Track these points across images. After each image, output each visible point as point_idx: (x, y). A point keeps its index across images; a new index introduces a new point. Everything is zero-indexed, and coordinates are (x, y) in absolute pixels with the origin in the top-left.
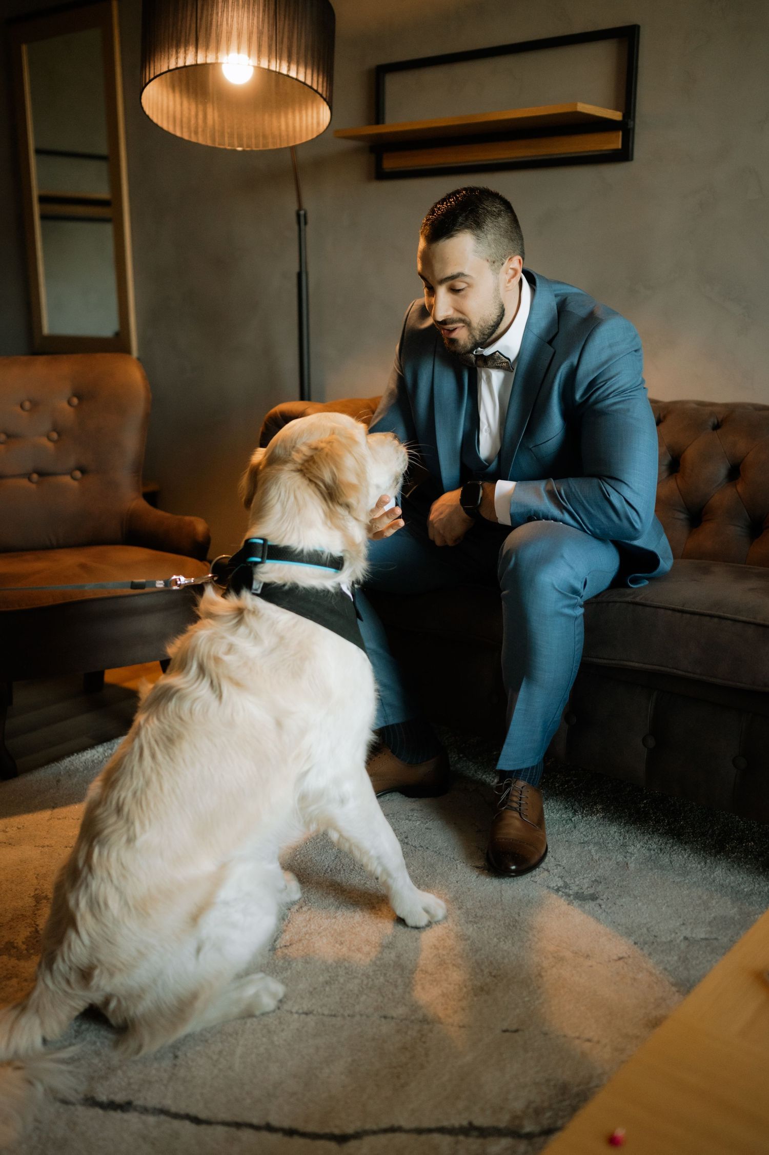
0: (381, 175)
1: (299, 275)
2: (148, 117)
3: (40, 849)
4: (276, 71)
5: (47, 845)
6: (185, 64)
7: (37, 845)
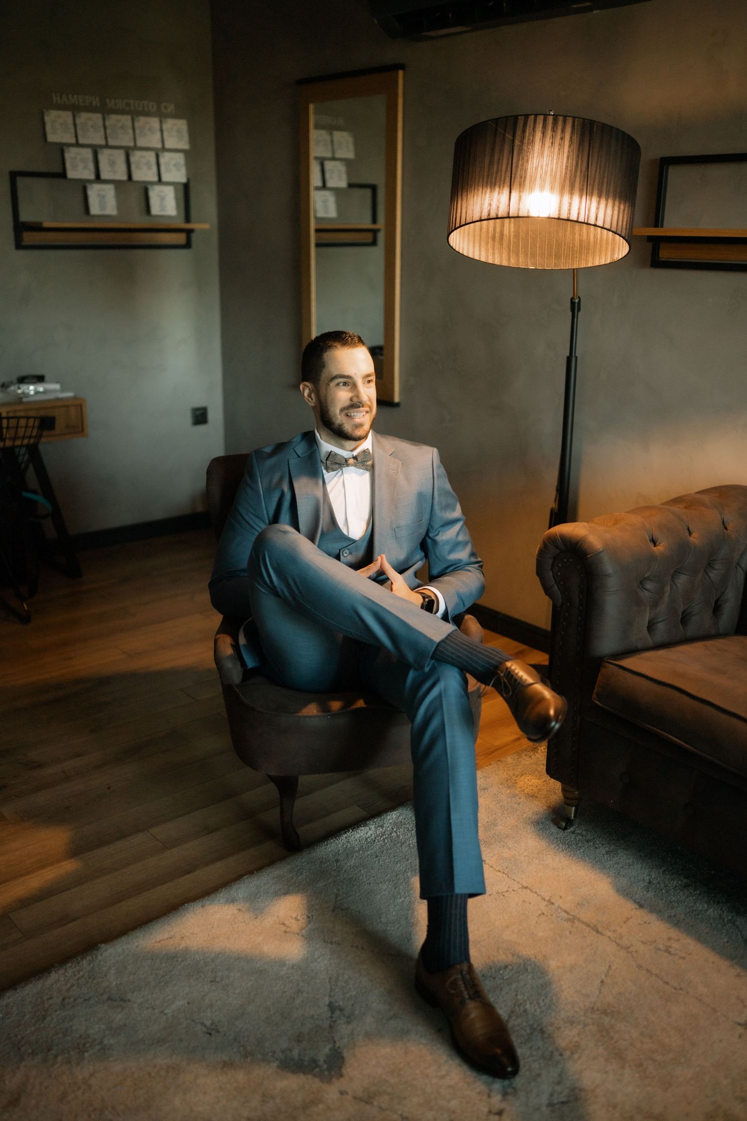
0: (656, 263)
1: (569, 359)
2: (452, 247)
3: (329, 945)
4: (584, 223)
5: (335, 942)
6: (497, 215)
7: (326, 941)
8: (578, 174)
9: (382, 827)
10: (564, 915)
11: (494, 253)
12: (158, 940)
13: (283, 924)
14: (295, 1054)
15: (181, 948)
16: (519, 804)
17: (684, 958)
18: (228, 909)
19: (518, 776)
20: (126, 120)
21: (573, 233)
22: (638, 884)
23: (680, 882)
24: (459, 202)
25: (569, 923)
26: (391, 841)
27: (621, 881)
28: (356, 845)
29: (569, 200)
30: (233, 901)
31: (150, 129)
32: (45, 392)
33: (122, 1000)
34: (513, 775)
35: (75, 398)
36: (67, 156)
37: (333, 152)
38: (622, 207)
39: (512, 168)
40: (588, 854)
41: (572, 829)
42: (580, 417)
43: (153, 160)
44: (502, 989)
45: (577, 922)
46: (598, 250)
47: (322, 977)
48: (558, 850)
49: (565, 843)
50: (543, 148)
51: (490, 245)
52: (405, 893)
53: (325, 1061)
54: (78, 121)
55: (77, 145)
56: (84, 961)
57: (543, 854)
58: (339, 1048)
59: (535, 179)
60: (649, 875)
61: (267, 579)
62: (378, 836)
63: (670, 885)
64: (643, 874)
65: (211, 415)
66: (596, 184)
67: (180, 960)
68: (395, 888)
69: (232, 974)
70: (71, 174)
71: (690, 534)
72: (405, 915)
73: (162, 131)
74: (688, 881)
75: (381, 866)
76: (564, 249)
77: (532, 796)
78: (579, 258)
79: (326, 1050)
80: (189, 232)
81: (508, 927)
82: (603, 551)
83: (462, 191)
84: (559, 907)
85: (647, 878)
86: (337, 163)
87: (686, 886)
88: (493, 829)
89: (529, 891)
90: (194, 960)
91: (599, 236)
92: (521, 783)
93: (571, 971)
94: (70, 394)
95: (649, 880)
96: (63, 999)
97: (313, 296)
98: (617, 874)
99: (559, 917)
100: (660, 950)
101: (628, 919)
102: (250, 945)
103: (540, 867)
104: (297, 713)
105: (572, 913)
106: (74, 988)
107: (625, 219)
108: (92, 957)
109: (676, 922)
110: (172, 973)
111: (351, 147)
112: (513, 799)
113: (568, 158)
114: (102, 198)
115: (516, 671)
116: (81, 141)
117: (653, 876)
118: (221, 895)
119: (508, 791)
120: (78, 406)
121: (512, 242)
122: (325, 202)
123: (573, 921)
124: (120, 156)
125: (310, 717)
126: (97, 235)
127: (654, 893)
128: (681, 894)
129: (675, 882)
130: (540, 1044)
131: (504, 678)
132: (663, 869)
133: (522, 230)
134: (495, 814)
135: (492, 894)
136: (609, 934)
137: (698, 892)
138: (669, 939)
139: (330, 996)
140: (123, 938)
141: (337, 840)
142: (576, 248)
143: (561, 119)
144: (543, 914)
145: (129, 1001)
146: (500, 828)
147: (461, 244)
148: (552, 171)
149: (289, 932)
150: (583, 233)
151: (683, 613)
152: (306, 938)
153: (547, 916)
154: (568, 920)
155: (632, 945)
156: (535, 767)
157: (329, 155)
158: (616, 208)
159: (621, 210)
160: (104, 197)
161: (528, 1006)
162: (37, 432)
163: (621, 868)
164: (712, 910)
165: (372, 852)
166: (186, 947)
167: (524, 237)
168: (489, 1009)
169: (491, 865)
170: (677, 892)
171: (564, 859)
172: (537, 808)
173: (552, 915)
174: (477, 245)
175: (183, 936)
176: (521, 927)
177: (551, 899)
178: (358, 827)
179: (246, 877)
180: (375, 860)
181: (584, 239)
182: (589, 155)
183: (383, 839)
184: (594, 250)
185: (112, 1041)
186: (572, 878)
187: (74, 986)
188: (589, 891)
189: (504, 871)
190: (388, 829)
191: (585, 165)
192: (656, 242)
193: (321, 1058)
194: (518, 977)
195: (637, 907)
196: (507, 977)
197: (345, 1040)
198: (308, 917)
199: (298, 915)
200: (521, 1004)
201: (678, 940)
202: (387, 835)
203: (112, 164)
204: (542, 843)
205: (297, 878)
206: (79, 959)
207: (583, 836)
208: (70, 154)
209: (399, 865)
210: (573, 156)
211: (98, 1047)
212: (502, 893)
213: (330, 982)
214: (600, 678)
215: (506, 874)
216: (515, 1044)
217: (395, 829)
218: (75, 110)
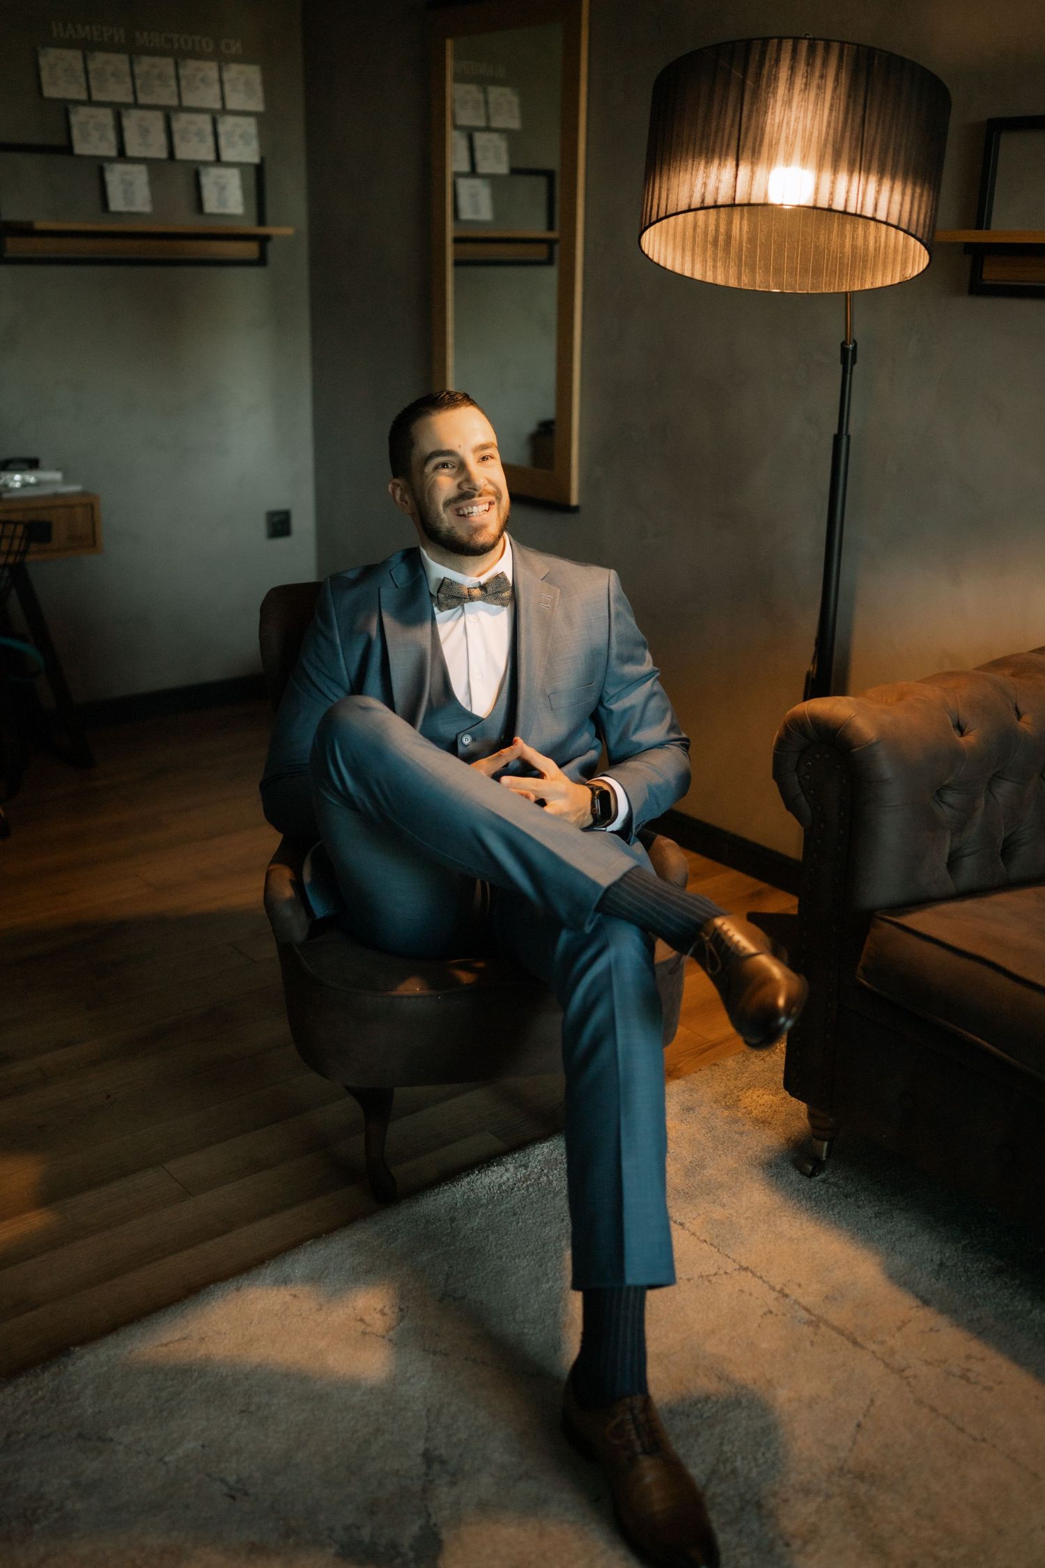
0: (978, 288)
1: (837, 439)
2: (647, 256)
3: (431, 1356)
4: (855, 215)
5: (441, 1351)
6: (716, 202)
7: (427, 1349)
8: (848, 135)
9: (526, 1167)
10: (803, 1314)
11: (715, 267)
12: (164, 1341)
13: (362, 1320)
14: (366, 1533)
15: (199, 1356)
16: (741, 1134)
17: (989, 1389)
18: (276, 1295)
19: (742, 1090)
20: (167, 64)
21: (842, 235)
22: (923, 1266)
23: (989, 1266)
24: (657, 181)
25: (811, 1329)
26: (539, 1190)
27: (895, 1261)
28: (484, 1195)
29: (832, 177)
30: (285, 1281)
31: (203, 80)
32: (38, 484)
33: (99, 1438)
34: (736, 1087)
35: (83, 494)
36: (74, 119)
37: (488, 118)
38: (918, 190)
39: (740, 125)
40: (846, 1216)
41: (823, 1176)
42: (854, 531)
43: (208, 128)
44: (698, 1435)
45: (823, 1328)
46: (881, 262)
47: (416, 1408)
48: (799, 1209)
49: (810, 1197)
50: (791, 92)
51: (709, 253)
52: (555, 1273)
53: (412, 1548)
54: (91, 66)
55: (90, 102)
56: (46, 1374)
57: (775, 1215)
58: (435, 1525)
59: (777, 143)
60: (941, 1252)
61: (338, 783)
62: (519, 1181)
63: (973, 1270)
64: (932, 1250)
65: (296, 524)
66: (876, 152)
67: (196, 1374)
68: (541, 1266)
69: (275, 1401)
70: (80, 148)
71: (1019, 716)
72: (552, 1310)
73: (221, 82)
74: (1002, 1263)
75: (521, 1230)
76: (828, 260)
77: (763, 1122)
78: (851, 275)
79: (415, 1529)
80: (263, 240)
81: (713, 1332)
82: (878, 743)
83: (661, 163)
84: (796, 1302)
85: (937, 1258)
86: (495, 137)
87: (999, 1271)
88: (700, 1173)
89: (750, 1274)
90: (217, 1375)
91: (883, 240)
92: (747, 1101)
93: (811, 1407)
94: (75, 488)
95: (941, 1260)
96: (9, 1436)
97: (450, 340)
98: (890, 1250)
99: (796, 1317)
100: (954, 1376)
101: (904, 1323)
102: (306, 1353)
103: (769, 1236)
104: (392, 990)
105: (816, 1312)
106: (28, 1417)
107: (923, 211)
108: (59, 1367)
109: (981, 1329)
110: (182, 1396)
111: (516, 112)
112: (733, 1126)
113: (831, 110)
114: (128, 185)
115: (730, 933)
116: (97, 96)
117: (947, 1255)
118: (268, 1272)
119: (726, 1113)
120: (88, 505)
121: (744, 249)
122: (474, 196)
123: (817, 1326)
124: (155, 121)
125: (409, 997)
126: (120, 244)
127: (947, 1282)
128: (990, 1284)
129: (981, 1265)
130: (755, 1526)
131: (710, 944)
132: (964, 1243)
133: (761, 230)
134: (704, 1150)
135: (693, 1279)
136: (874, 1347)
137: (1017, 1282)
138: (968, 1357)
139: (427, 1439)
140: (109, 1338)
141: (455, 1186)
142: (846, 261)
143: (821, 44)
144: (771, 1312)
145: (111, 1440)
146: (710, 1171)
147: (663, 250)
148: (804, 130)
149: (369, 1333)
150: (857, 235)
151: (1006, 840)
152: (396, 1344)
153: (777, 1315)
154: (809, 1323)
155: (910, 1367)
156: (771, 1075)
157: (481, 123)
158: (909, 192)
159: (917, 195)
160: (131, 184)
161: (738, 1463)
162: (20, 546)
163: (899, 1239)
164: (1038, 1311)
165: (508, 1206)
166: (206, 1355)
167: (763, 241)
168: (675, 1470)
169: (692, 1231)
170: (984, 1281)
171: (808, 1224)
172: (768, 1140)
173: (784, 1315)
174: (688, 254)
175: (204, 1336)
176: (734, 1334)
177: (785, 1288)
178: (488, 1166)
179: (308, 1243)
180: (511, 1219)
181: (859, 245)
182: (865, 106)
183: (527, 1186)
184: (874, 262)
185: (78, 1506)
186: (818, 1256)
187: (27, 1414)
188: (844, 1277)
189: (713, 1242)
190: (536, 1170)
191: (858, 120)
192: (978, 253)
193: (406, 1543)
194: (726, 1414)
195: (920, 1303)
196: (708, 1414)
197: (446, 1513)
198: (401, 1310)
199: (385, 1307)
200: (727, 1460)
201: (983, 1360)
202: (533, 1180)
203: (145, 132)
204: (775, 1197)
205: (388, 1246)
206: (39, 1371)
207: (839, 1187)
208: (79, 117)
209: (548, 1228)
210: (839, 106)
211: (56, 1515)
212: (708, 1276)
213: (428, 1417)
214: (868, 944)
215: (715, 1247)
216: (715, 1525)
217: (545, 1171)
218: (87, 47)
